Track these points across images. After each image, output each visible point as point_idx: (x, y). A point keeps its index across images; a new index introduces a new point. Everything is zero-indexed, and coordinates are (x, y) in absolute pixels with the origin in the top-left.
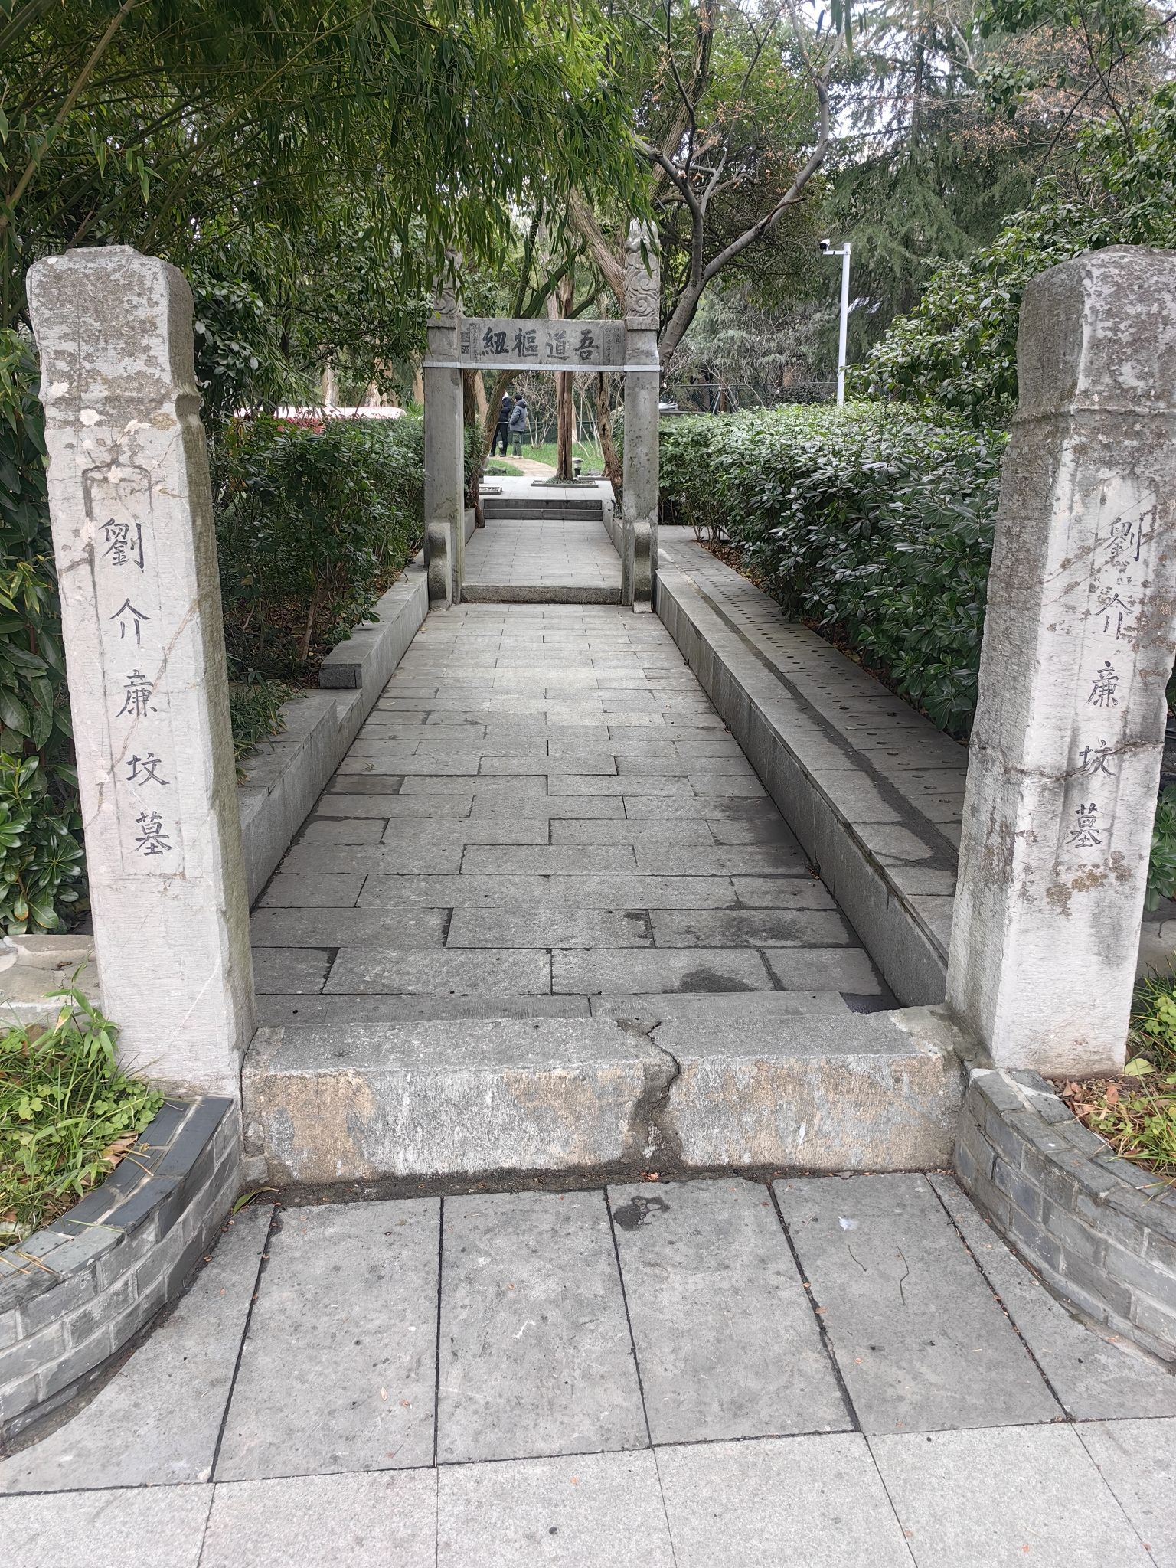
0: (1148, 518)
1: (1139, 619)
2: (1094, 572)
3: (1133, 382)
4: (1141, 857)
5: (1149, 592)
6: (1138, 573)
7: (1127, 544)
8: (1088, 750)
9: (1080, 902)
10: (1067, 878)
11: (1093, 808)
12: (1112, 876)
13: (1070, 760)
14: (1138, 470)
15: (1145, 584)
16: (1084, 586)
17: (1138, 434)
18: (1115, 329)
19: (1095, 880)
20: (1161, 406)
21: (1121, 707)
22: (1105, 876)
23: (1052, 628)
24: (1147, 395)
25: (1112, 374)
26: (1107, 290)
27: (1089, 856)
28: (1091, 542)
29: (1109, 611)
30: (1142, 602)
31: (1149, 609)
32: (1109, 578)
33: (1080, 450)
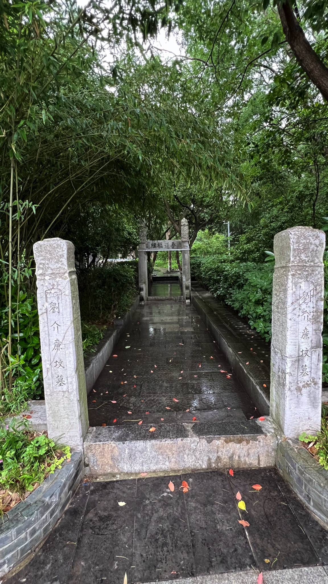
0: (312, 291)
1: (313, 317)
2: (300, 305)
3: (305, 258)
4: (320, 379)
5: (314, 309)
6: (311, 305)
7: (307, 298)
8: (303, 351)
9: (304, 390)
10: (301, 385)
11: (306, 366)
12: (313, 384)
13: (299, 353)
14: (308, 280)
15: (313, 308)
16: (298, 309)
17: (307, 271)
18: (299, 246)
19: (308, 385)
20: (312, 264)
21: (310, 339)
22: (310, 384)
23: (290, 319)
24: (308, 261)
25: (299, 257)
26: (296, 237)
27: (306, 378)
28: (298, 298)
29: (305, 315)
30: (313, 312)
31: (315, 314)
32: (304, 306)
33: (293, 275)
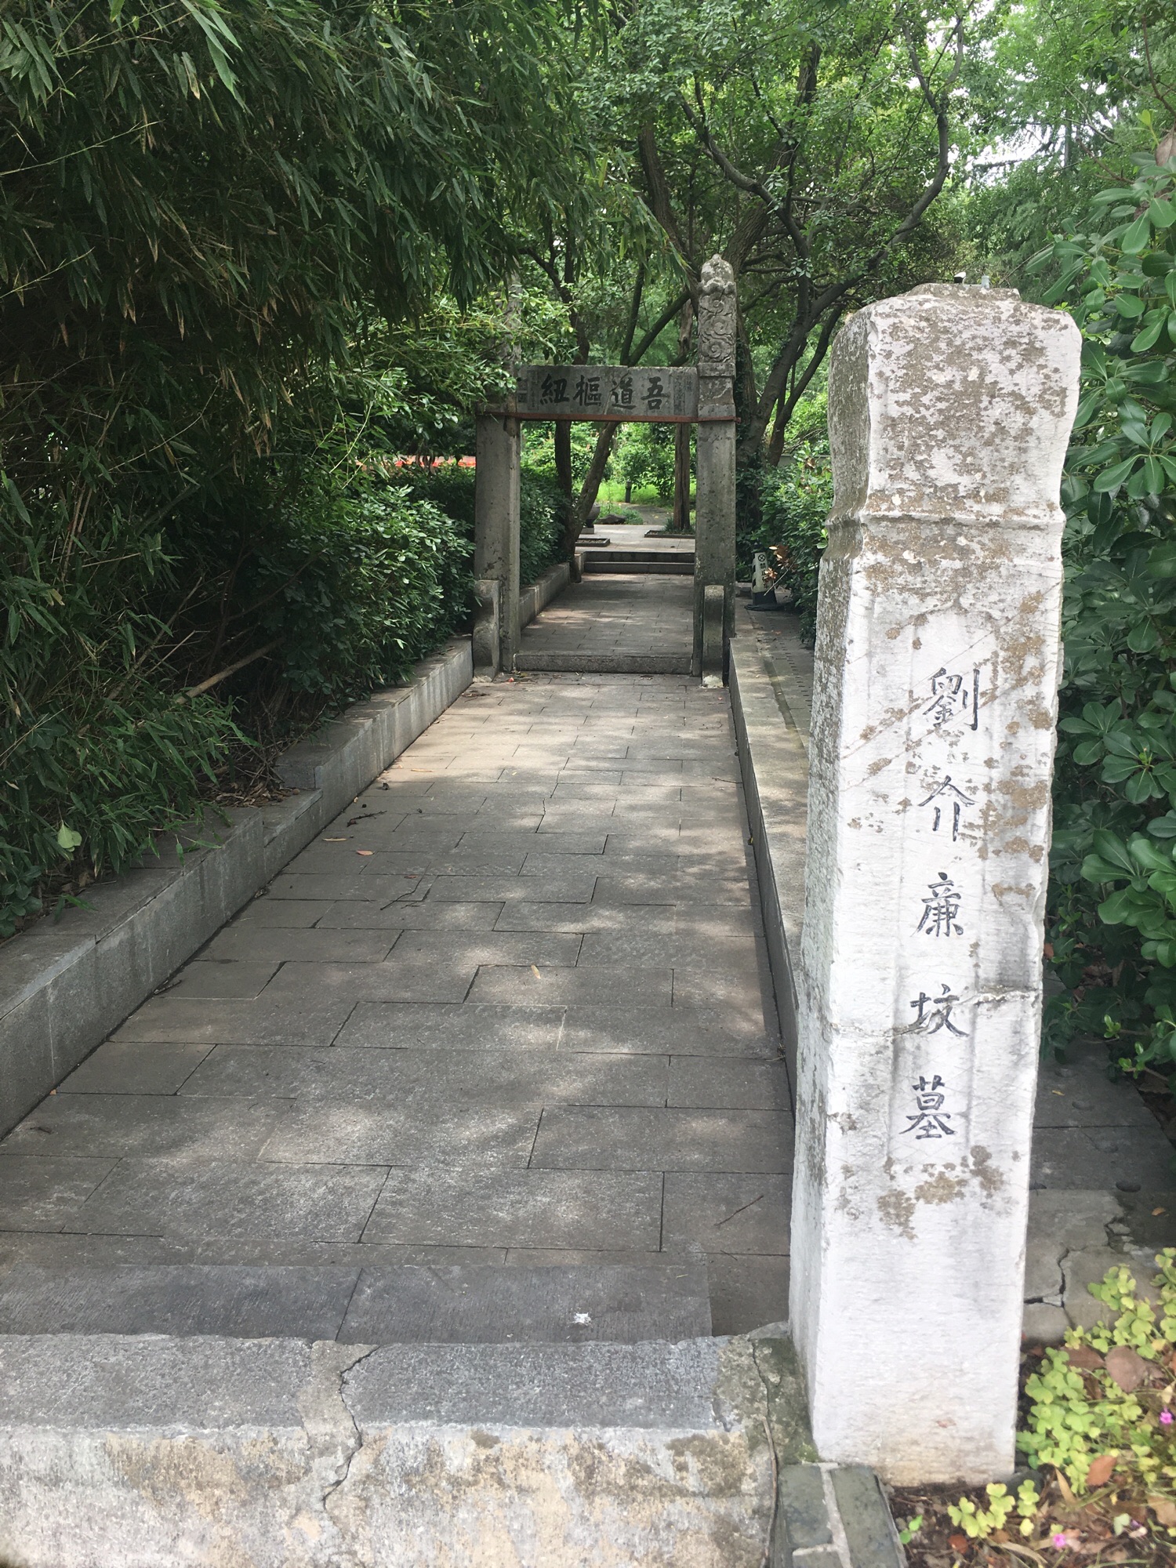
0: (986, 671)
1: (985, 814)
2: (911, 746)
3: (954, 478)
4: (1016, 1156)
5: (996, 774)
6: (979, 746)
7: (959, 704)
8: (923, 998)
9: (925, 1215)
10: (908, 1184)
11: (938, 1082)
12: (976, 1182)
13: (897, 1012)
14: (965, 602)
15: (990, 763)
16: (898, 765)
17: (964, 552)
18: (915, 402)
19: (943, 1189)
20: (995, 510)
21: (969, 936)
22: (962, 1183)
23: (855, 823)
24: (974, 495)
25: (919, 465)
26: (900, 348)
27: (943, 1152)
28: (903, 703)
29: (937, 801)
30: (987, 788)
31: (998, 798)
32: (934, 753)
33: (874, 571)
